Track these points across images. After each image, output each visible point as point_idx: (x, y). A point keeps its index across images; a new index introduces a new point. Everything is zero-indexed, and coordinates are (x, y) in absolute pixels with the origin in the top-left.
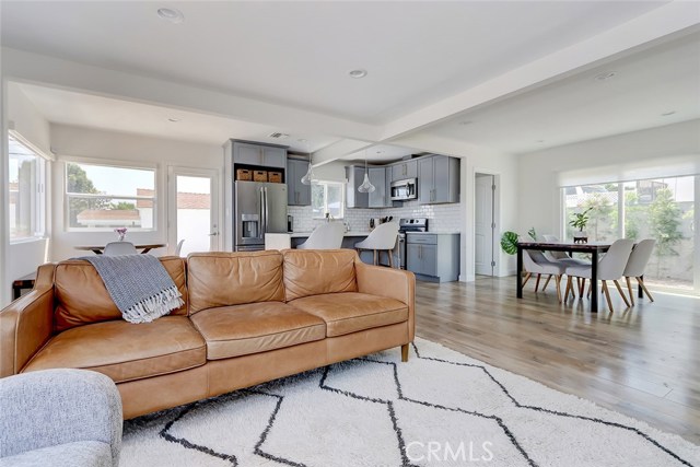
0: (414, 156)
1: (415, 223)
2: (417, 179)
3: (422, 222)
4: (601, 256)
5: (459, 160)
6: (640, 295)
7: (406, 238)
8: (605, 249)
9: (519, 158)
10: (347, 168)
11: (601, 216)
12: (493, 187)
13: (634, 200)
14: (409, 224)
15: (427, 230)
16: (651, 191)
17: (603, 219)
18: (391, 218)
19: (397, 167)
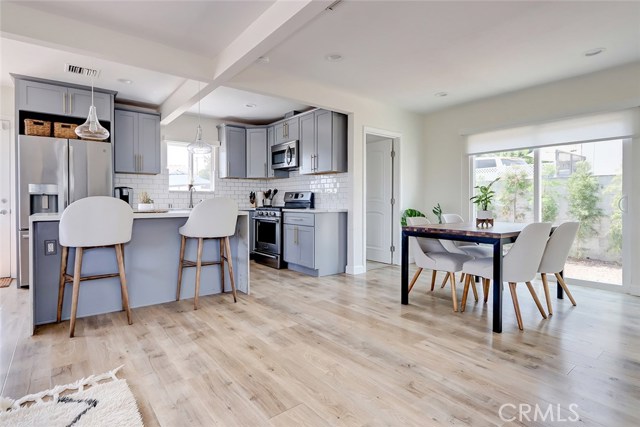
0: (296, 113)
1: (300, 198)
2: (298, 142)
3: (307, 198)
4: (506, 248)
5: (345, 117)
6: (560, 296)
7: (282, 217)
8: (513, 238)
9: (424, 120)
10: (219, 128)
11: (520, 191)
12: (393, 153)
13: (553, 173)
14: (293, 199)
15: (312, 207)
16: (570, 164)
17: (522, 194)
18: (276, 191)
19: (279, 127)
